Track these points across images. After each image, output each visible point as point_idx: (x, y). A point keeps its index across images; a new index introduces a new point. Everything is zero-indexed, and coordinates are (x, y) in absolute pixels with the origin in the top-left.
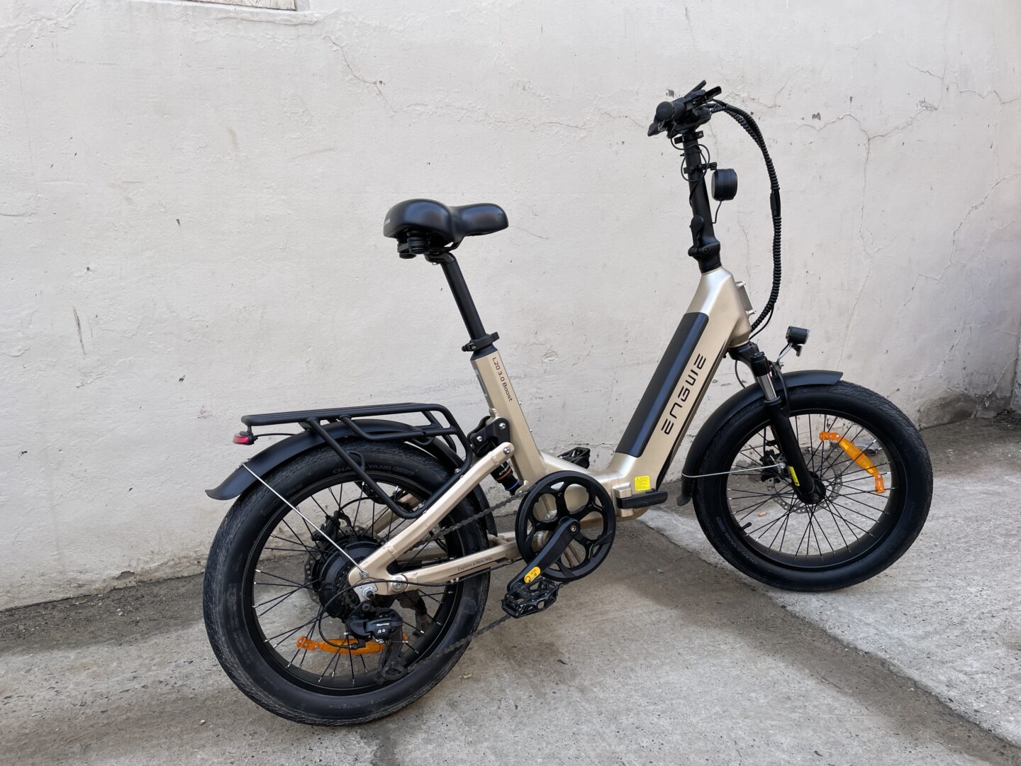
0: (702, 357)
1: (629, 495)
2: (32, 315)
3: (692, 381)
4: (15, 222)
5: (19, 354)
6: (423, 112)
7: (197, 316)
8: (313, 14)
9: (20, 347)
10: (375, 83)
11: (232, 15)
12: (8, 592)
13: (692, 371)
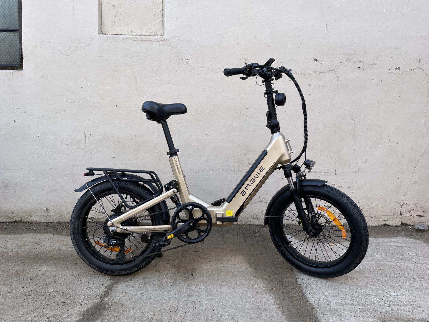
0: (263, 168)
1: (221, 216)
2: (73, 132)
3: (257, 176)
4: (70, 104)
5: (68, 144)
6: (203, 70)
7: (120, 137)
8: (165, 37)
9: (68, 142)
10: (186, 60)
11: (138, 39)
12: (59, 216)
13: (257, 172)
